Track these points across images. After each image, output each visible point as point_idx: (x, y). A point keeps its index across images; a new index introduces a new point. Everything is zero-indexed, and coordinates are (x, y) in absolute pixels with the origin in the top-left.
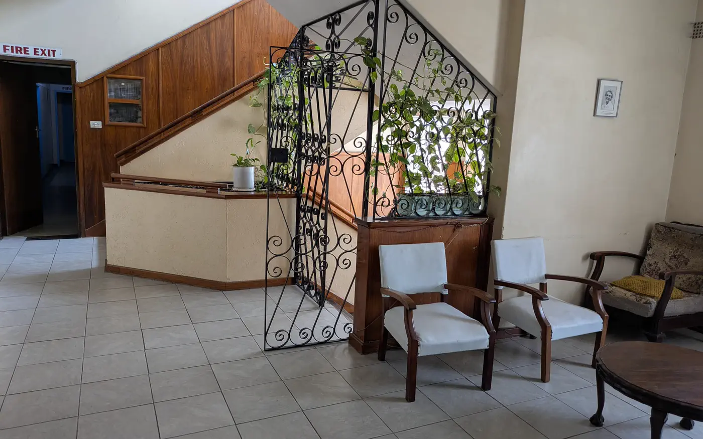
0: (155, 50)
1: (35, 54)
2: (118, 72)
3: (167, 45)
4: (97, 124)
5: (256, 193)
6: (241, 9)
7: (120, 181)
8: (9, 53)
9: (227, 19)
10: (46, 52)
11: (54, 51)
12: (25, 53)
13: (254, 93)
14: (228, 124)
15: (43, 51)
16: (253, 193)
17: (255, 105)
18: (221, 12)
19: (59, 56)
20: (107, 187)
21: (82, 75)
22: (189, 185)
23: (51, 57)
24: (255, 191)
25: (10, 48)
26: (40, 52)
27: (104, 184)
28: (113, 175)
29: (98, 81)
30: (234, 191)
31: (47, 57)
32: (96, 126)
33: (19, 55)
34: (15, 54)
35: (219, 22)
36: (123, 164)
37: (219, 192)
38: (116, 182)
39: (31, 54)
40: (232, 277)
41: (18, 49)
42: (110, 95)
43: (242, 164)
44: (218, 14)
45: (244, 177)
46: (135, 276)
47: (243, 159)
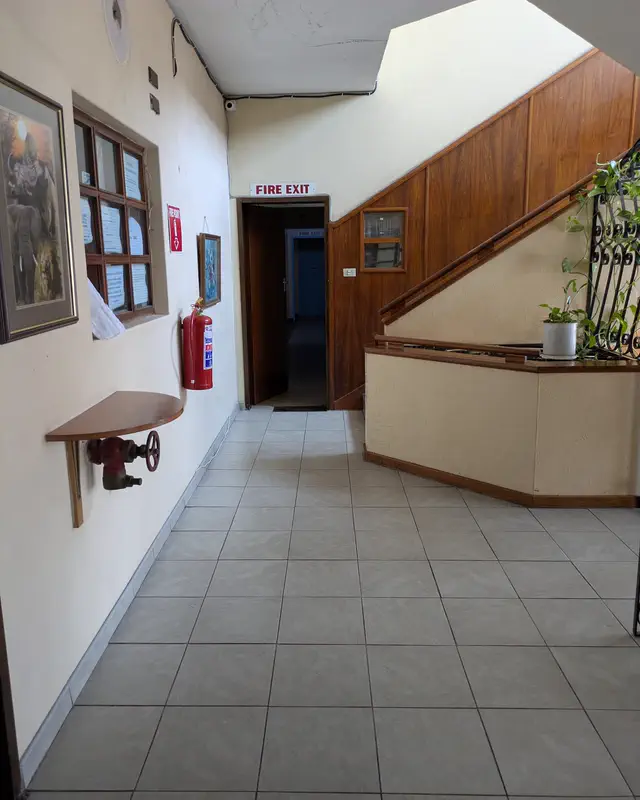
0: (422, 171)
1: (288, 192)
2: (377, 205)
3: (438, 160)
4: (350, 272)
5: (579, 364)
6: (540, 95)
7: (384, 345)
8: (262, 194)
9: (520, 114)
10: (299, 189)
11: (307, 186)
12: (278, 192)
13: (571, 211)
14: (530, 260)
15: (296, 188)
16: (573, 364)
17: (574, 230)
18: (510, 105)
19: (311, 193)
20: (369, 352)
21: (337, 212)
22: (471, 350)
23: (304, 194)
24: (577, 359)
25: (262, 188)
26: (293, 189)
27: (366, 349)
28: (378, 337)
29: (354, 218)
30: (544, 360)
31: (300, 195)
32: (350, 275)
33: (272, 195)
34: (268, 195)
35: (508, 119)
36: (388, 323)
37: (526, 361)
38: (379, 346)
39: (284, 193)
40: (542, 488)
41: (271, 189)
42: (366, 235)
43: (558, 319)
44: (506, 108)
45: (561, 339)
46: (403, 470)
47: (561, 312)
